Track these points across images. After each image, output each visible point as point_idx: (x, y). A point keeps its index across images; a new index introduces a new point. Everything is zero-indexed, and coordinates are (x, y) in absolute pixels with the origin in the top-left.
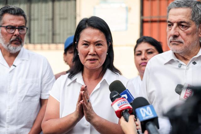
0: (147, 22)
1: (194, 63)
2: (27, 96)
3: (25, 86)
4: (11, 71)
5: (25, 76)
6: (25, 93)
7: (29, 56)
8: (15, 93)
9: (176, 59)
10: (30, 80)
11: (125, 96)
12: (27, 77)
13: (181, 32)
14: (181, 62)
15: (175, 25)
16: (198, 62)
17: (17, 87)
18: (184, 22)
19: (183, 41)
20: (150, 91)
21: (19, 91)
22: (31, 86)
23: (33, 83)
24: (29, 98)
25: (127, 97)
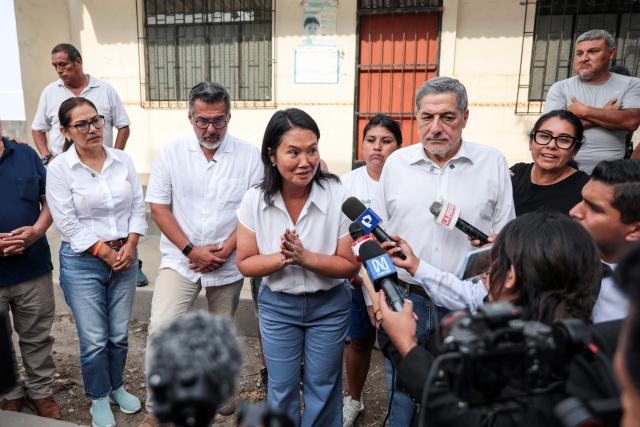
0: (366, 71)
1: (452, 167)
2: (229, 202)
3: (227, 189)
4: (210, 168)
5: (227, 175)
6: (227, 198)
7: (234, 146)
8: (213, 199)
9: (427, 160)
10: (233, 181)
11: (368, 217)
12: (230, 177)
13: (445, 126)
14: (435, 165)
15: (437, 117)
16: (456, 166)
17: (216, 191)
18: (450, 113)
19: (447, 137)
20: (389, 199)
21: (219, 195)
22: (235, 189)
23: (237, 185)
24: (232, 205)
25: (370, 219)
